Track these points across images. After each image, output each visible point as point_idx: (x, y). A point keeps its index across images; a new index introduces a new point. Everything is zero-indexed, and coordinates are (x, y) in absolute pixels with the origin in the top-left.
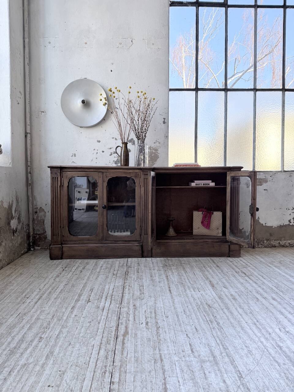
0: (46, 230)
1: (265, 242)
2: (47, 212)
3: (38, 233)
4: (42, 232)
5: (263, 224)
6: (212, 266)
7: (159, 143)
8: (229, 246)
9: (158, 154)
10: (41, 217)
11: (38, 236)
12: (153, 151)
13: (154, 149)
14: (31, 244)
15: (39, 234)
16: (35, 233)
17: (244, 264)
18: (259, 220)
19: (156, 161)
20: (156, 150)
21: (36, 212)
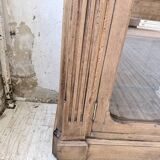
0: (36, 70)
2: (36, 35)
3: (20, 75)
4: (29, 74)
10: (24, 45)
11: (20, 81)
14: (8, 97)
15: (22, 77)
16: (14, 74)
21: (13, 34)
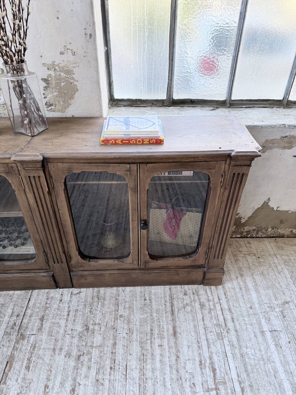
1: (270, 230)
5: (273, 208)
6: (165, 328)
7: (74, 54)
8: (205, 273)
9: (75, 83)
12: (62, 74)
13: (62, 70)
17: (221, 318)
18: (268, 203)
19: (72, 97)
20: (69, 72)
